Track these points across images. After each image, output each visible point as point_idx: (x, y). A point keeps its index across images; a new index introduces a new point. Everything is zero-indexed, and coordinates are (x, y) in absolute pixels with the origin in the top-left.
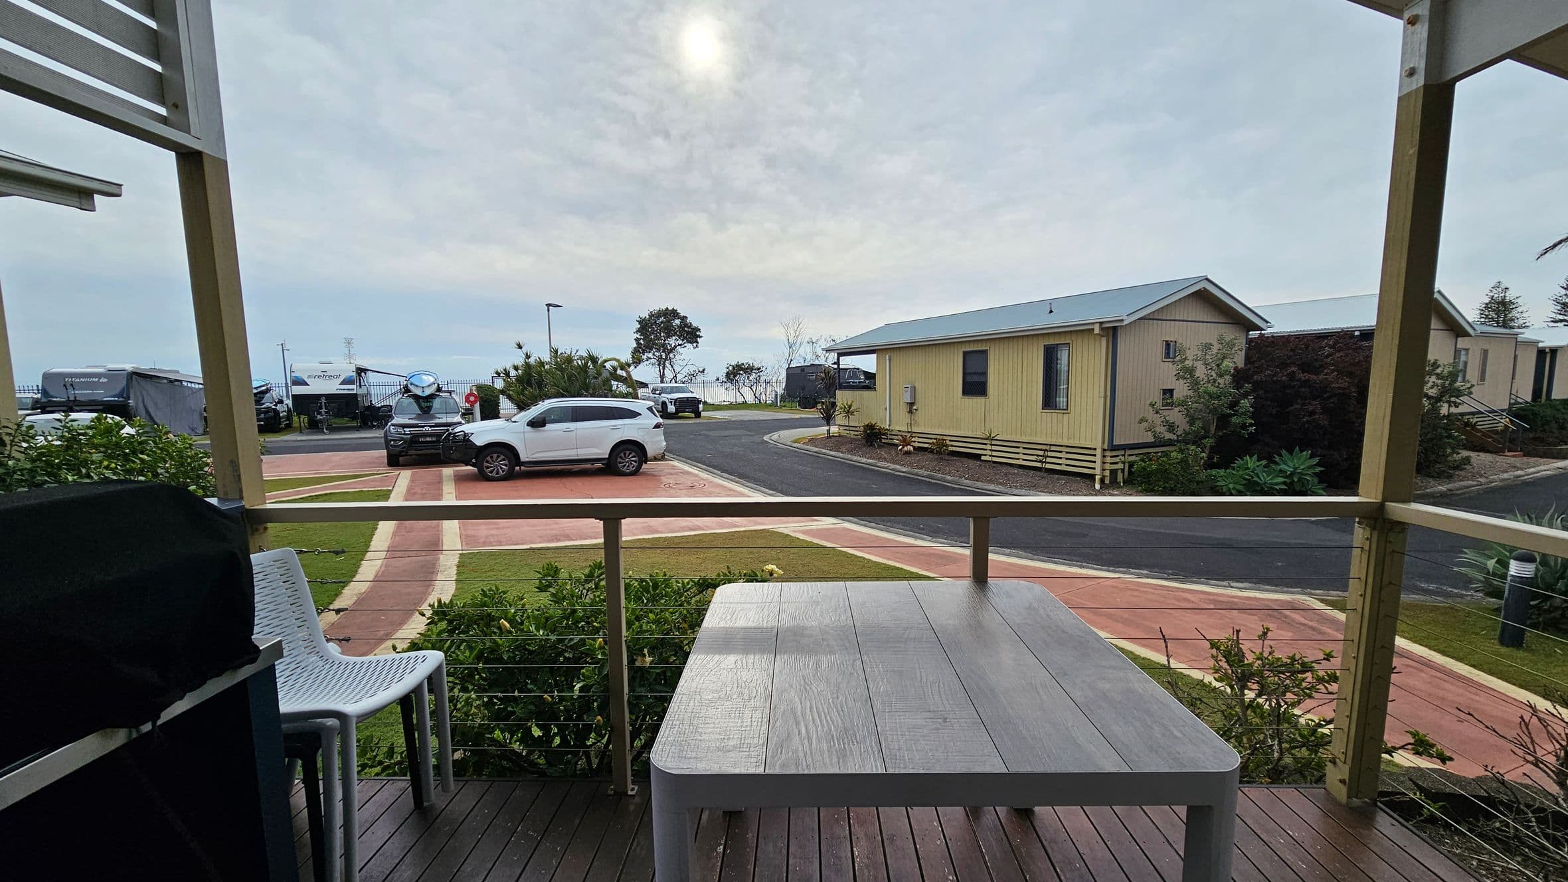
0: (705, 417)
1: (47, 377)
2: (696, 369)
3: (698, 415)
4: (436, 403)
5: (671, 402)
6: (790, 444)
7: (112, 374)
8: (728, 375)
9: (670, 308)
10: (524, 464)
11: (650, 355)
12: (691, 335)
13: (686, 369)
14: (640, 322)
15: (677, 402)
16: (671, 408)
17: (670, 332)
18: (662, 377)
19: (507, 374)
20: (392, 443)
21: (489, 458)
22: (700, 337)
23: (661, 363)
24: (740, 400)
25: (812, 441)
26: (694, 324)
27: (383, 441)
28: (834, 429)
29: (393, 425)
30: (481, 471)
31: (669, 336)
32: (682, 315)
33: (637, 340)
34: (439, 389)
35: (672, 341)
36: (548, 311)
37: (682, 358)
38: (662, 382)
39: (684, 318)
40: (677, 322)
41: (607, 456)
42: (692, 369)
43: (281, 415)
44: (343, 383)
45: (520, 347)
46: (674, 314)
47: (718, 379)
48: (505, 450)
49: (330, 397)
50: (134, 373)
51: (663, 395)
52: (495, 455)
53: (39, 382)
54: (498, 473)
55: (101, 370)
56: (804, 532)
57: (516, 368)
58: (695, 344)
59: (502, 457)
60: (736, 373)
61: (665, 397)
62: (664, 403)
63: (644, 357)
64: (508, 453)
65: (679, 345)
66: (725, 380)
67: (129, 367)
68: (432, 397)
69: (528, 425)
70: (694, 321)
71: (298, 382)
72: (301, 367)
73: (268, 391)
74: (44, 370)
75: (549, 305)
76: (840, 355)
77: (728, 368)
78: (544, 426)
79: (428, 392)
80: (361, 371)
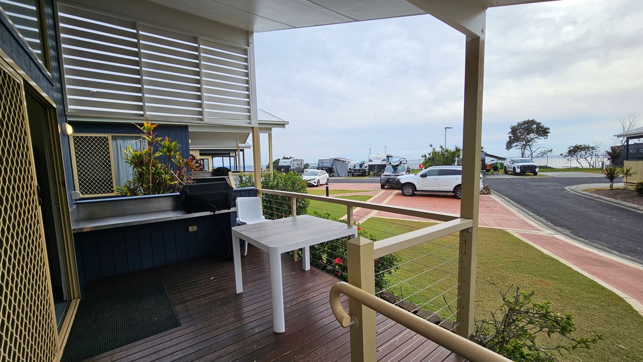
0: (540, 175)
1: (319, 160)
2: (546, 149)
3: (535, 174)
4: (399, 168)
5: (518, 167)
6: (580, 191)
7: (330, 160)
8: (570, 152)
9: (531, 120)
10: (417, 191)
11: (517, 144)
12: (543, 132)
13: (540, 150)
14: (511, 128)
15: (521, 167)
16: (518, 170)
17: (529, 131)
18: (523, 154)
19: (425, 156)
20: (382, 181)
21: (405, 188)
22: (549, 132)
23: (524, 147)
24: (579, 166)
25: (598, 191)
26: (546, 126)
27: (380, 180)
28: (616, 185)
29: (383, 175)
30: (402, 192)
31: (528, 134)
32: (538, 122)
33: (510, 137)
34: (401, 163)
35: (532, 135)
36: (446, 130)
37: (537, 144)
38: (522, 157)
39: (538, 124)
40: (535, 126)
41: (452, 190)
42: (544, 150)
43: (366, 171)
44: (383, 161)
45: (431, 146)
46: (533, 122)
47: (561, 155)
48: (411, 185)
49: (378, 165)
50: (335, 159)
51: (514, 164)
52: (408, 187)
53: (317, 162)
54: (408, 194)
55: (329, 158)
56: (523, 235)
57: (430, 155)
58: (545, 137)
59: (410, 188)
60: (574, 151)
61: (515, 165)
62: (514, 168)
63: (514, 145)
64: (412, 187)
65: (536, 138)
66: (567, 155)
67: (334, 158)
68: (397, 165)
69: (420, 176)
70: (545, 125)
71: (370, 161)
72: (372, 157)
73: (364, 164)
74: (319, 159)
75: (446, 128)
76: (629, 138)
77: (569, 148)
78: (426, 177)
79: (396, 164)
80: (388, 157)
